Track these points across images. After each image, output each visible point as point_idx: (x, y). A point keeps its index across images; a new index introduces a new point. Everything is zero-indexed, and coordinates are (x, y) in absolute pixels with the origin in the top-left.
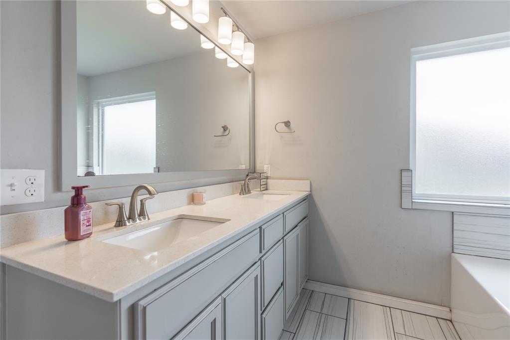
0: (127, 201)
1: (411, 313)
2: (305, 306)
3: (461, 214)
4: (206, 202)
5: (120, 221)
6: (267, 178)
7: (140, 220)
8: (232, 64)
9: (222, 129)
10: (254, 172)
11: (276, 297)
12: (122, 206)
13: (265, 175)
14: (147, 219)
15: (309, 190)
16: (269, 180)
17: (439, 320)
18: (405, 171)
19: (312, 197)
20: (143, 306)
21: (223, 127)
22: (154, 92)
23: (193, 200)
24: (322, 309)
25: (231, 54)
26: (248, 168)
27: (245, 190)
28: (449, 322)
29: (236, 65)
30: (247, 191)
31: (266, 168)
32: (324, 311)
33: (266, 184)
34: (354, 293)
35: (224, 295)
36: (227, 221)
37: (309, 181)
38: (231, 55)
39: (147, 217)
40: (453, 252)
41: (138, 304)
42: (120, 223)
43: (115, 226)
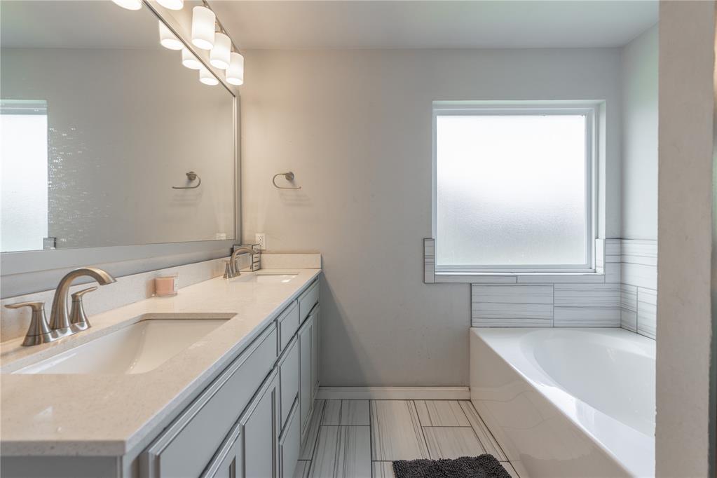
0: (47, 298)
1: (435, 401)
2: (319, 421)
3: (479, 284)
4: (179, 291)
5: (35, 336)
6: (260, 252)
7: (55, 336)
8: (208, 80)
9: (186, 177)
10: (241, 244)
11: (291, 416)
12: (40, 308)
13: (258, 247)
14: (86, 326)
15: (320, 267)
16: (264, 256)
17: (460, 402)
18: (427, 240)
19: (324, 274)
20: (156, 456)
21: (187, 174)
22: (44, 102)
23: (155, 289)
24: (340, 421)
25: (210, 64)
26: (233, 238)
27: (232, 272)
28: (469, 402)
29: (213, 82)
30: (235, 272)
31: (259, 237)
32: (343, 423)
33: (259, 261)
34: (376, 392)
35: (242, 422)
36: (233, 317)
37: (320, 255)
38: (209, 67)
39: (85, 323)
40: (472, 327)
41: (148, 453)
42: (35, 338)
43: (25, 345)
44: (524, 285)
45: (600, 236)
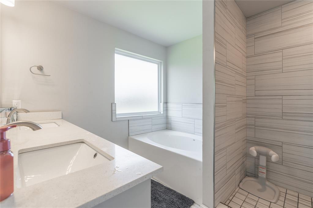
3: (131, 120)
15: (61, 118)
37: (61, 112)
40: (129, 136)
44: (145, 119)
45: (161, 102)
